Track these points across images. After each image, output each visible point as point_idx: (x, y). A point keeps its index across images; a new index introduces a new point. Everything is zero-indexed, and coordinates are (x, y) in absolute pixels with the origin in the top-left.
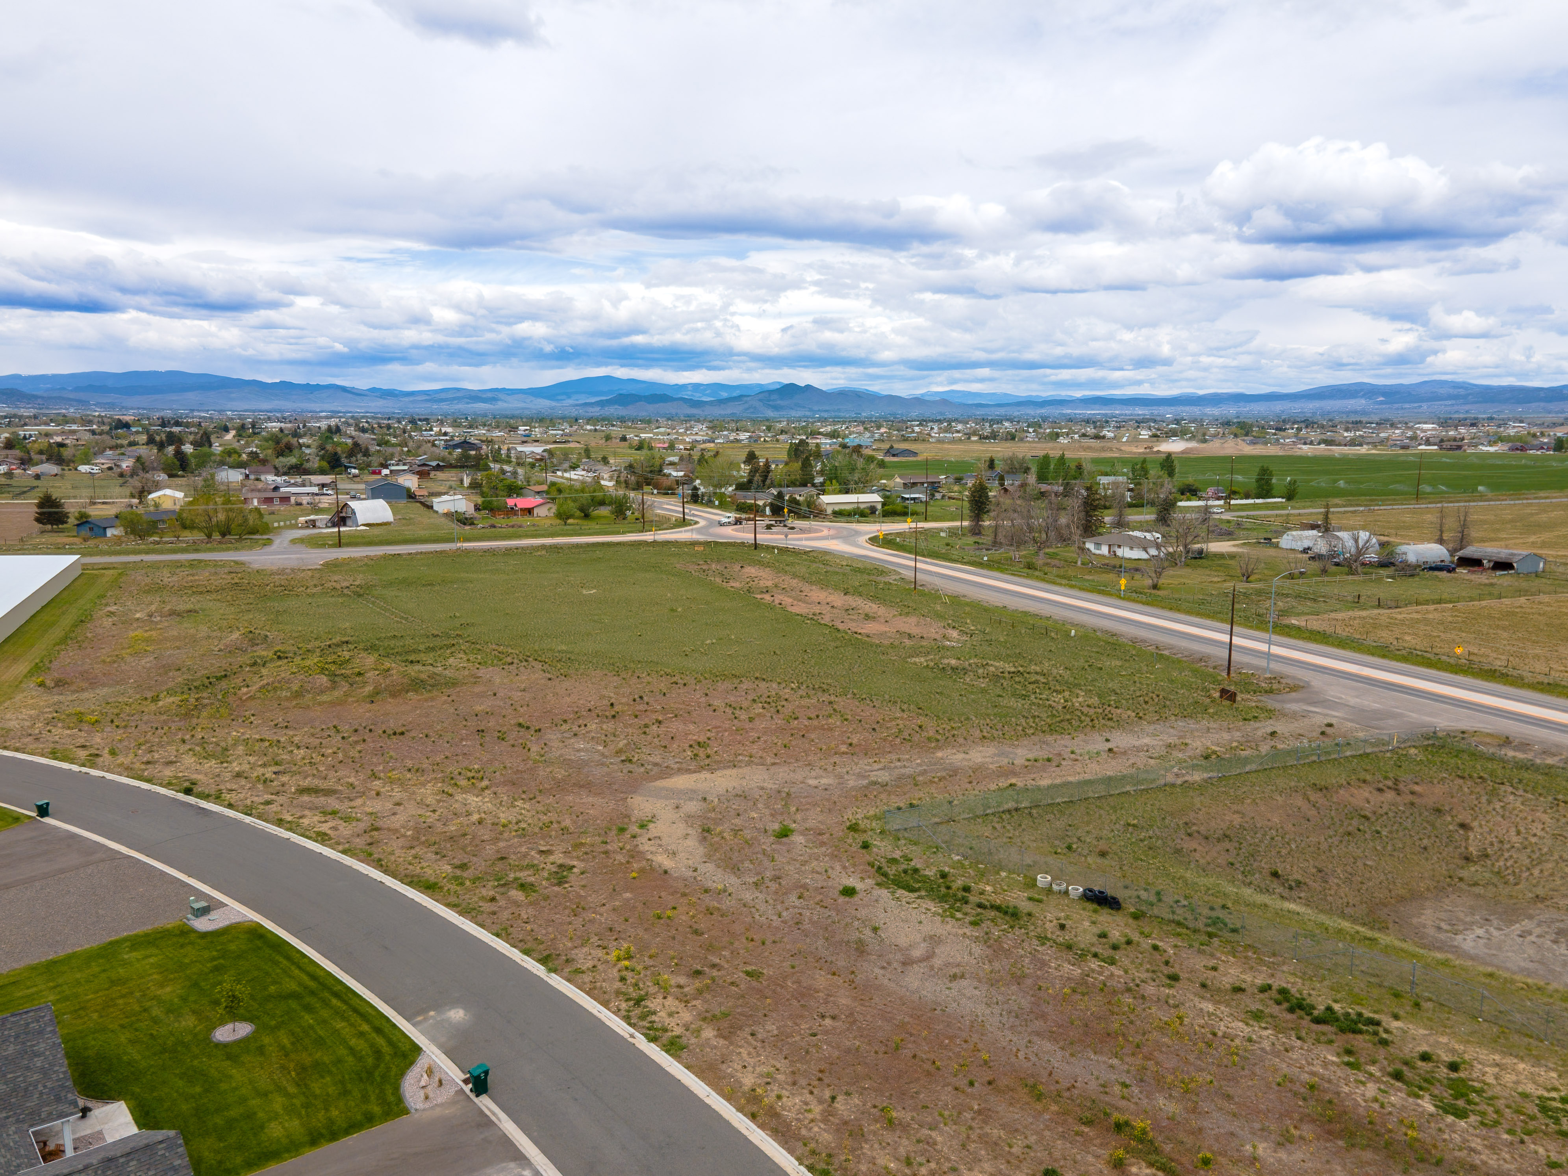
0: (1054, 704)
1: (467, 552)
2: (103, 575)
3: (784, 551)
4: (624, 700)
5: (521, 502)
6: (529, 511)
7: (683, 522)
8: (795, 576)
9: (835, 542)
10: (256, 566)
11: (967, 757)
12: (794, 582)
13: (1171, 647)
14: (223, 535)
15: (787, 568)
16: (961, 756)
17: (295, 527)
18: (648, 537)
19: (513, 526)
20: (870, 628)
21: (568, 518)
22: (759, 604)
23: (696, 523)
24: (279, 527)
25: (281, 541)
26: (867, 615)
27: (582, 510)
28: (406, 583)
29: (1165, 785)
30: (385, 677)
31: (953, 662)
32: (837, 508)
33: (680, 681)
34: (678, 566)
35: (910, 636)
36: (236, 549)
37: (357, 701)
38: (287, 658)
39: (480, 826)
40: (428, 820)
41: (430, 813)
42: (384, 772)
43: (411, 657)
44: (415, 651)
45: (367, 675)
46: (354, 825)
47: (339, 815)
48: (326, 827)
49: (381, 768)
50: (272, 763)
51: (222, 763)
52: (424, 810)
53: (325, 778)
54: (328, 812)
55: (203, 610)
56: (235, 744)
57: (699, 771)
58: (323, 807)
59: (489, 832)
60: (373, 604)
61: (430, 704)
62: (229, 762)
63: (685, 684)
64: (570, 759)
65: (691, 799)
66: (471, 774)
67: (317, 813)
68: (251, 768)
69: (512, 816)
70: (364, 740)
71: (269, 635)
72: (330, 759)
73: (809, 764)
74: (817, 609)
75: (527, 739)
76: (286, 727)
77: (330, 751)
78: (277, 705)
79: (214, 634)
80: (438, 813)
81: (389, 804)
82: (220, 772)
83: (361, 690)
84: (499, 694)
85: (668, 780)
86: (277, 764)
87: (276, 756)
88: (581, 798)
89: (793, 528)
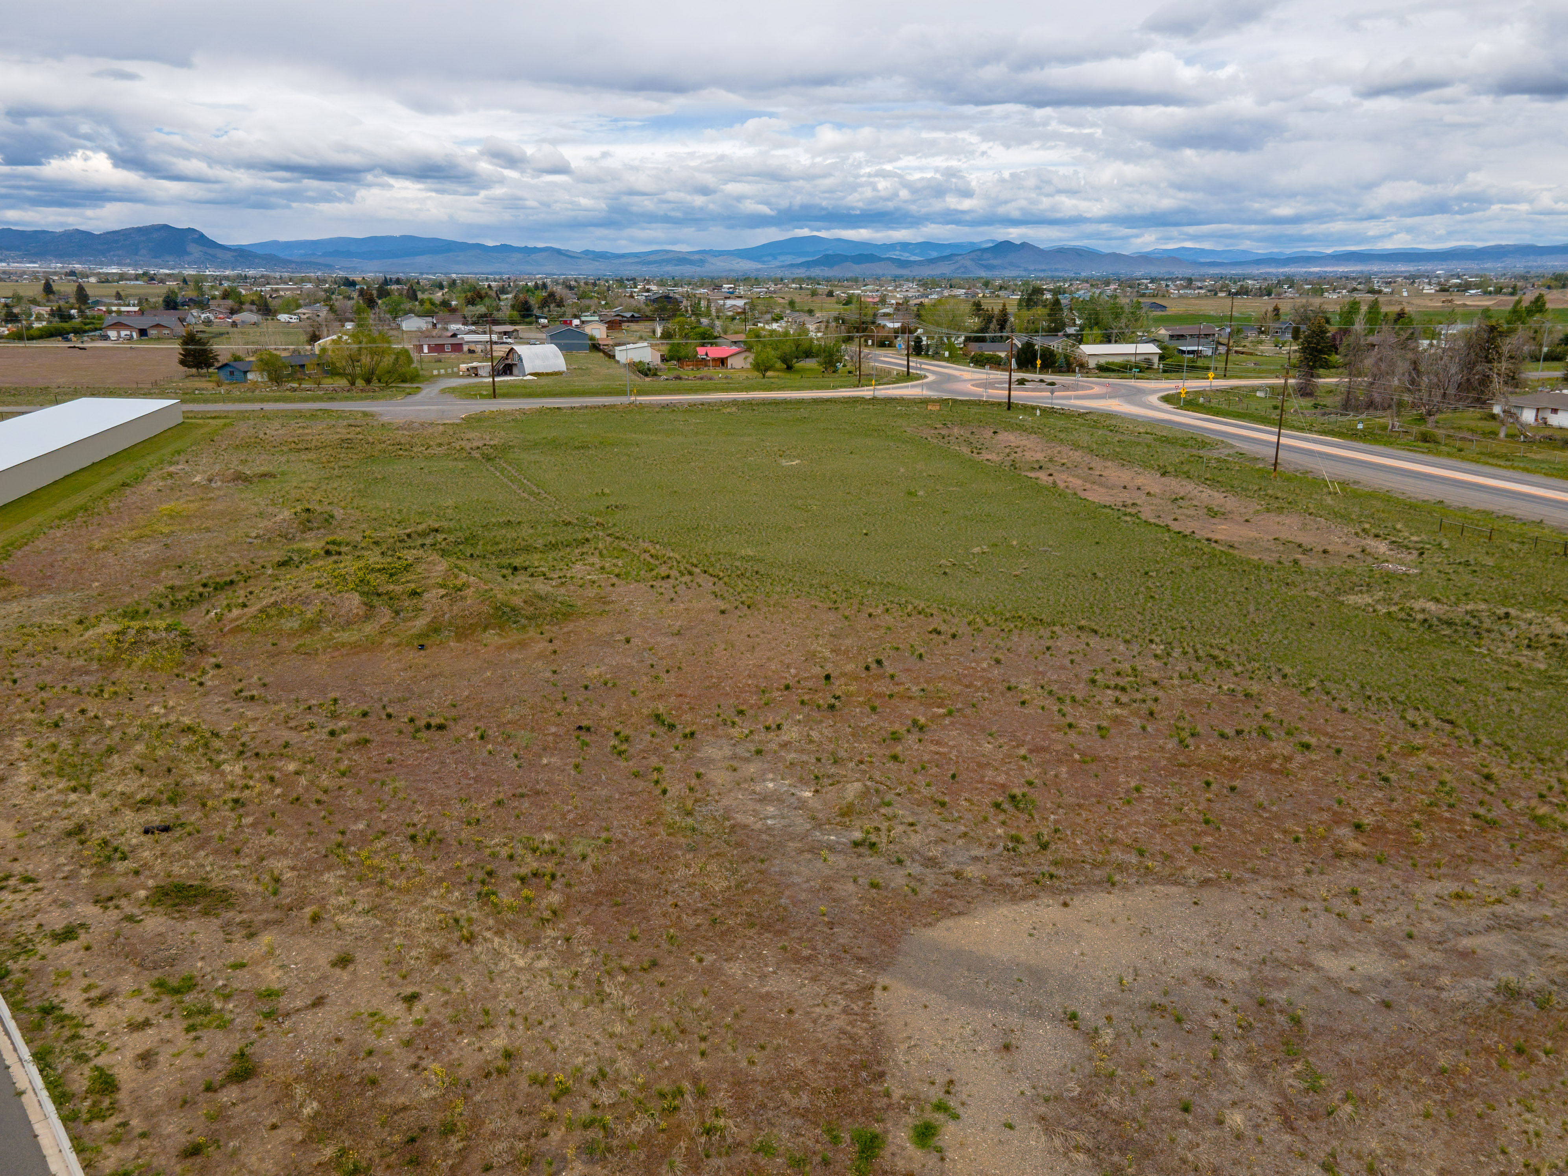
1: (642, 406)
2: (205, 425)
3: (1049, 412)
5: (714, 352)
6: (723, 362)
7: (907, 376)
8: (1076, 446)
9: (1115, 402)
10: (385, 419)
12: (1077, 455)
14: (368, 381)
15: (1062, 435)
17: (455, 375)
18: (866, 392)
19: (701, 379)
20: (1223, 531)
21: (766, 370)
22: (1038, 488)
24: (439, 375)
25: (429, 391)
26: (1210, 509)
27: (784, 360)
30: (453, 601)
31: (1431, 606)
32: (1103, 361)
35: (1304, 549)
36: (373, 398)
37: (397, 645)
38: (339, 553)
39: (498, 1088)
40: (383, 1042)
41: (398, 1008)
42: (363, 839)
43: (517, 561)
44: (528, 549)
45: (426, 596)
46: (201, 1047)
47: (188, 998)
48: (130, 1054)
49: (361, 826)
50: (165, 797)
51: (74, 790)
52: (392, 992)
53: (238, 852)
54: (174, 982)
55: (283, 474)
56: (137, 738)
57: (1034, 897)
58: (172, 962)
59: (514, 1121)
60: (502, 472)
61: (515, 656)
62: (88, 789)
63: (954, 636)
64: (745, 827)
65: (1036, 1012)
66: (532, 864)
67: (146, 986)
68: (115, 811)
69: (588, 1046)
70: (367, 741)
71: (338, 513)
72: (278, 791)
73: (1290, 892)
74: (1125, 497)
75: (666, 758)
76: (252, 698)
77: (292, 767)
78: (270, 647)
79: (270, 509)
80: (418, 1007)
81: (323, 958)
82: (49, 819)
83: (409, 624)
84: (635, 641)
85: (963, 921)
86: (172, 801)
87: (184, 776)
88: (763, 977)
89: (1053, 384)
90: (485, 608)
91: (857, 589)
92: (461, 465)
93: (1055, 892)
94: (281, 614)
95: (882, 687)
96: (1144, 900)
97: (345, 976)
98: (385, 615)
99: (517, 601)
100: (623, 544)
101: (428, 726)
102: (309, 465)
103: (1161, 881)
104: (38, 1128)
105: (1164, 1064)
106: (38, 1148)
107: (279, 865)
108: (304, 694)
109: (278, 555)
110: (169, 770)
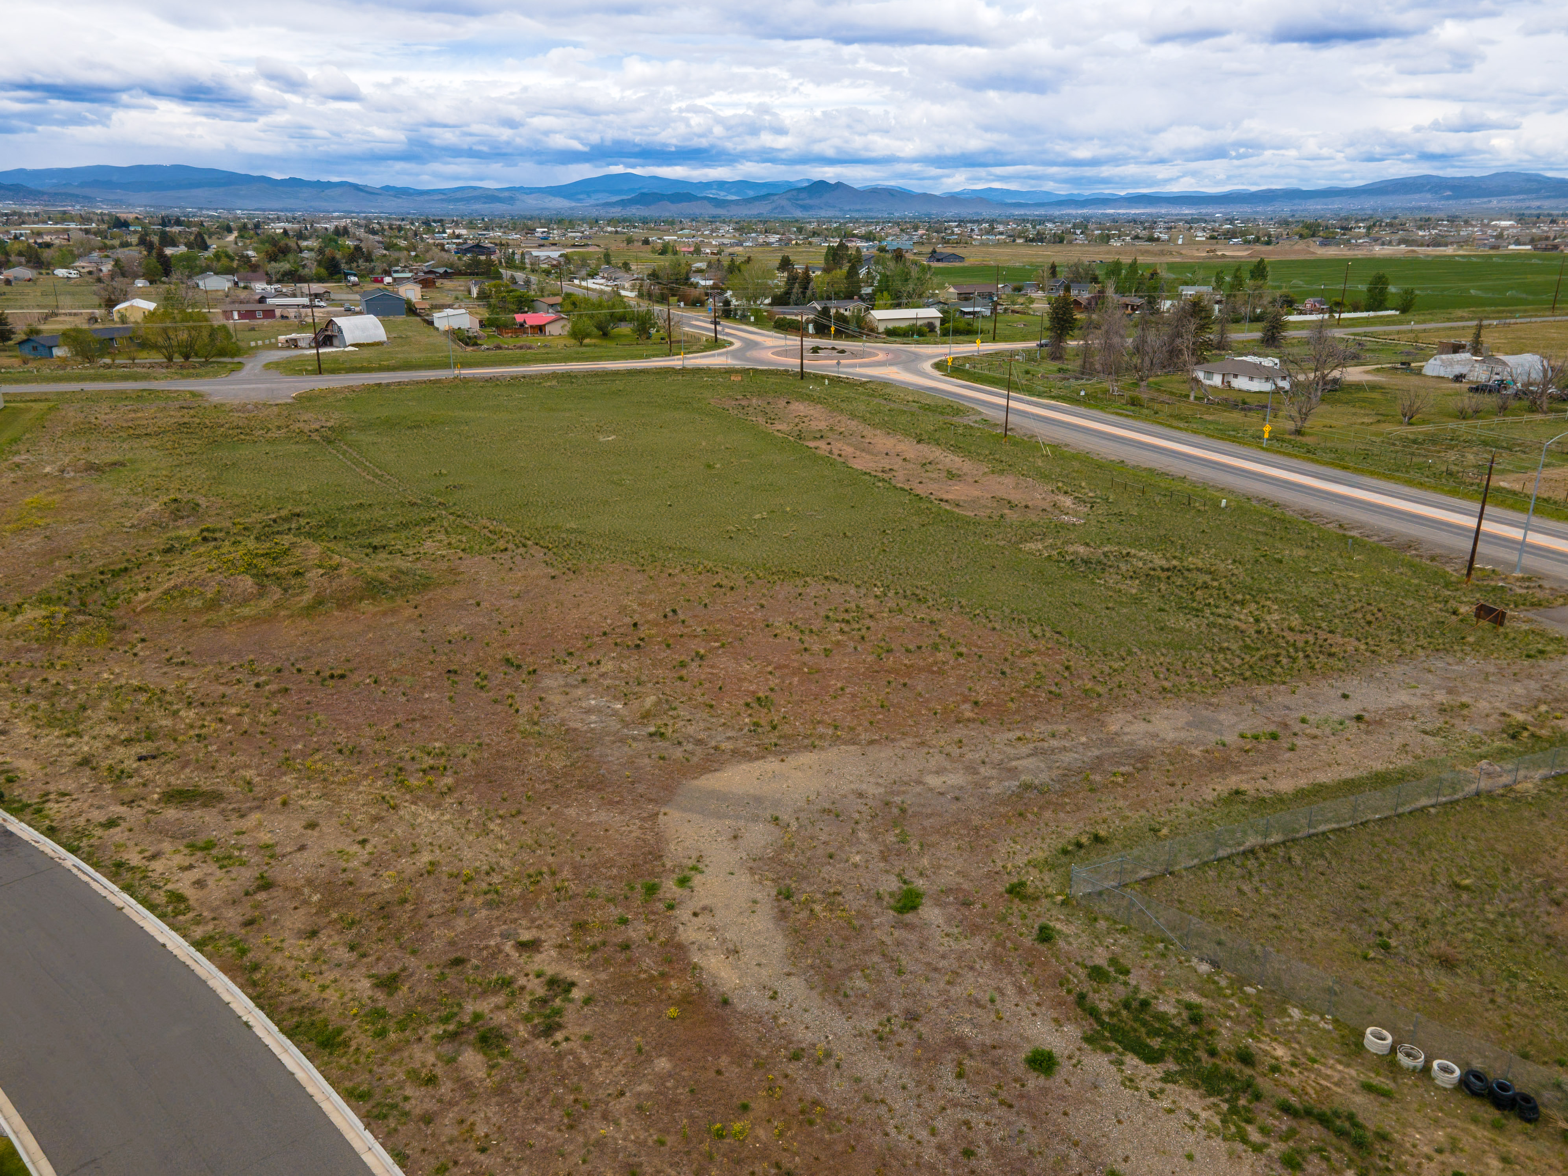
0: (1243, 626)
1: (465, 381)
2: (28, 410)
3: (836, 381)
4: (652, 616)
5: (530, 319)
6: (541, 329)
7: (715, 344)
8: (853, 416)
9: (894, 369)
10: (216, 399)
11: (1150, 728)
12: (853, 424)
13: (1360, 526)
14: (187, 357)
15: (843, 405)
16: (1140, 727)
17: (274, 347)
18: (676, 362)
19: (521, 348)
20: (957, 491)
21: (583, 338)
22: (814, 458)
23: (731, 344)
24: (257, 347)
25: (252, 367)
26: (949, 472)
27: (600, 327)
28: (388, 425)
29: (1478, 794)
30: (331, 579)
31: (1081, 549)
32: (890, 326)
33: (725, 582)
34: (712, 401)
35: (1012, 506)
36: (198, 376)
37: (291, 616)
38: (215, 539)
39: (430, 881)
40: (351, 865)
41: (356, 848)
42: (304, 754)
43: (376, 541)
44: (383, 529)
45: (308, 575)
46: (233, 875)
47: (214, 852)
48: (188, 883)
49: (300, 746)
50: (143, 735)
51: (68, 735)
52: (349, 840)
53: (213, 768)
54: (201, 844)
55: (133, 462)
56: (100, 697)
57: (763, 757)
58: (194, 834)
59: (442, 895)
60: (344, 454)
61: (390, 620)
62: (79, 735)
63: (732, 588)
64: (575, 730)
65: (755, 819)
66: (429, 761)
67: (181, 848)
68: (107, 748)
69: (482, 857)
70: (286, 690)
71: (203, 502)
72: (229, 727)
73: (923, 744)
74: (886, 463)
75: (516, 689)
76: (183, 663)
77: (234, 711)
78: (180, 623)
79: (134, 499)
80: (369, 847)
81: (297, 826)
82: (59, 756)
83: (298, 599)
84: (484, 605)
85: (718, 774)
86: (148, 738)
87: (152, 722)
88: (589, 814)
89: (843, 352)
90: (359, 583)
91: (661, 554)
92: (305, 449)
93: (776, 754)
94: (183, 595)
95: (676, 630)
96: (832, 755)
97: (316, 833)
98: (276, 593)
99: (384, 576)
100: (465, 522)
101: (332, 677)
102: (155, 453)
103: (845, 743)
104: (141, 923)
105: (823, 837)
106: (147, 934)
107: (249, 774)
108: (226, 658)
109: (159, 543)
110: (137, 719)
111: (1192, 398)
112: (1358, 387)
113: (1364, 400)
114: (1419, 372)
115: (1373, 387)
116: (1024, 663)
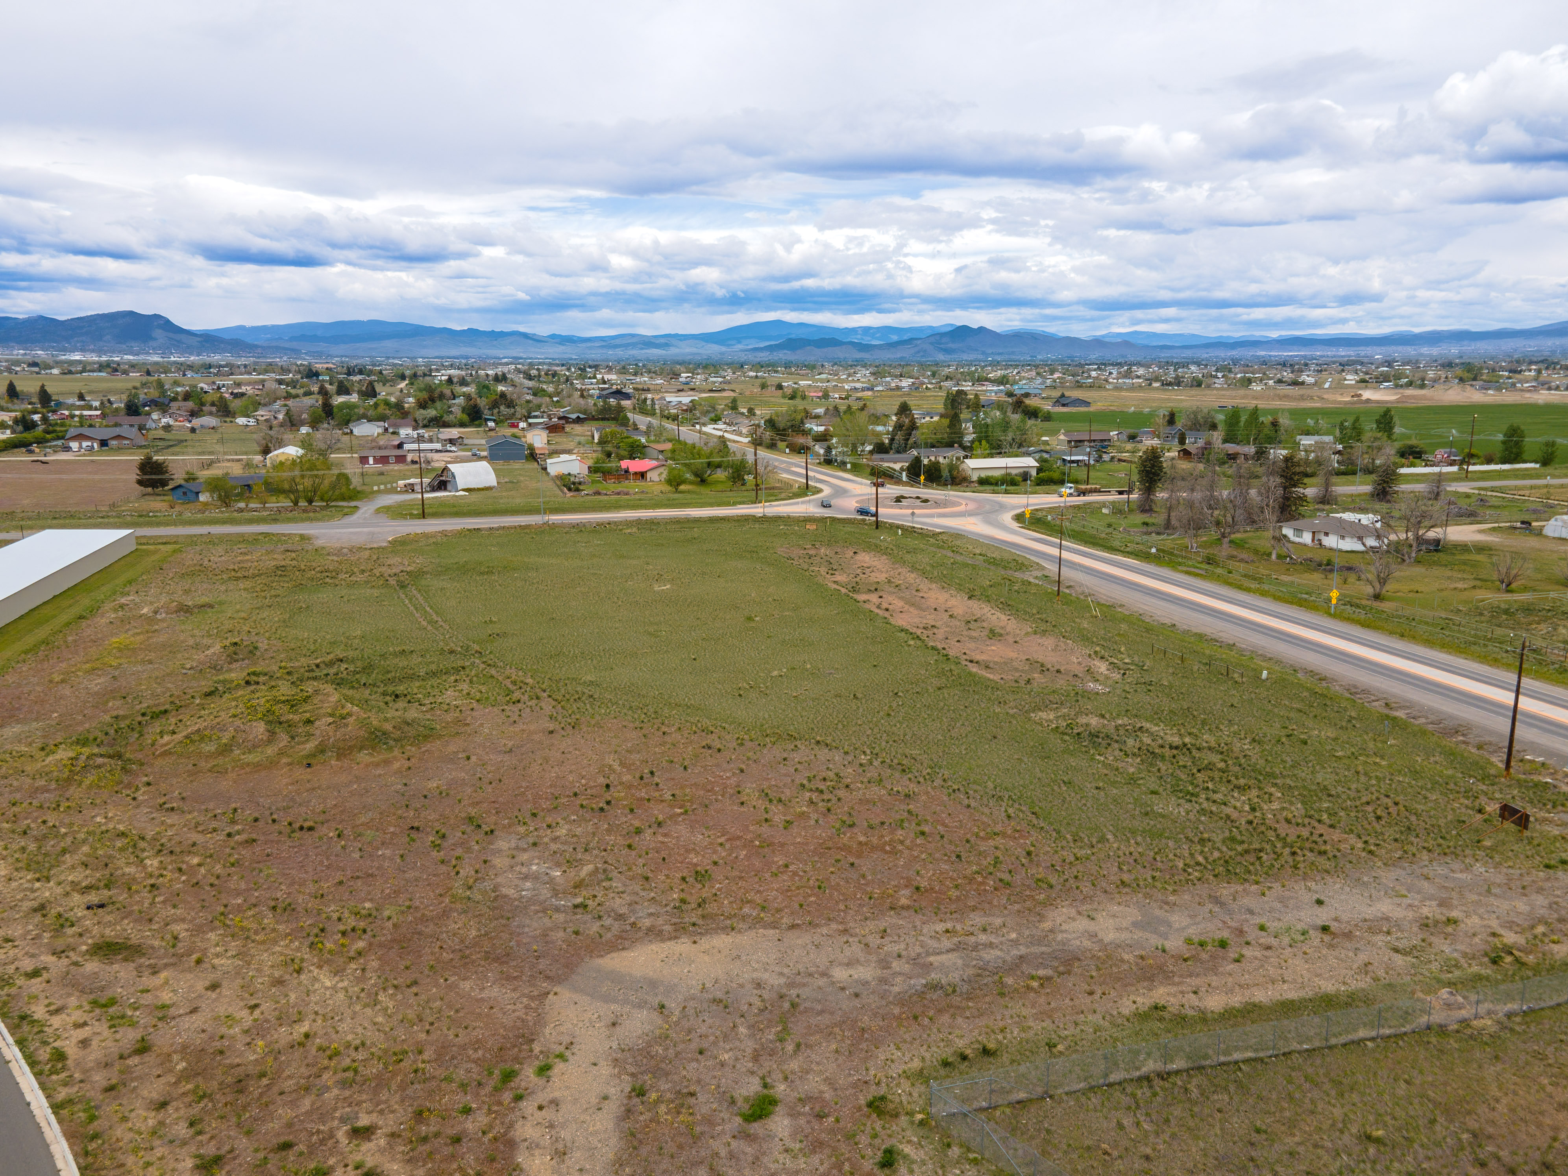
0: (1235, 815)
1: (553, 527)
2: (155, 552)
3: (909, 531)
5: (634, 465)
6: (642, 475)
7: (806, 490)
8: (913, 569)
9: (972, 520)
10: (319, 543)
11: (1092, 926)
12: (912, 577)
13: (1407, 705)
14: (310, 502)
15: (908, 557)
16: (1082, 924)
17: (393, 491)
18: (757, 510)
19: (618, 494)
20: (994, 652)
21: (679, 484)
22: (857, 612)
23: (820, 491)
24: (377, 492)
25: (366, 509)
26: (992, 631)
27: (696, 475)
28: (463, 570)
29: (1429, 1028)
30: (338, 728)
31: (1094, 721)
32: (983, 474)
33: (715, 743)
34: (779, 551)
35: (1043, 669)
36: (314, 519)
37: (289, 764)
38: (258, 683)
39: (298, 1053)
40: (231, 1031)
41: (245, 1013)
42: (239, 909)
43: (401, 689)
44: (412, 677)
45: (317, 723)
46: (118, 1036)
47: (112, 1010)
48: (74, 1040)
49: (239, 901)
50: (102, 884)
51: (38, 880)
52: (242, 1004)
53: (150, 920)
54: (103, 1001)
55: (221, 603)
56: (84, 841)
57: (676, 938)
58: (102, 989)
59: (303, 1070)
60: (410, 600)
61: (379, 771)
62: (48, 880)
63: (719, 750)
64: (506, 896)
65: (640, 1006)
66: (352, 922)
67: (85, 1003)
68: (67, 894)
69: (360, 1030)
70: (254, 841)
71: (263, 645)
72: (184, 878)
73: (846, 931)
74: (930, 619)
75: (469, 850)
76: (172, 809)
77: (196, 861)
78: (190, 766)
79: (205, 641)
80: (257, 1012)
81: (200, 986)
82: (21, 900)
83: (302, 747)
84: (474, 759)
85: (624, 954)
86: (107, 887)
87: (117, 869)
88: (482, 989)
89: (926, 501)
90: (362, 733)
91: (665, 710)
92: (377, 593)
93: (690, 934)
94: (202, 739)
95: (646, 793)
96: (745, 939)
97: (214, 995)
98: (283, 739)
99: (388, 727)
100: (493, 672)
101: (301, 828)
102: (244, 595)
103: (766, 926)
104: (18, 1081)
105: (703, 1029)
106: (18, 1091)
107: (176, 928)
108: (211, 805)
109: (206, 685)
110: (106, 865)
111: (1274, 557)
112: (1464, 548)
113: (1465, 563)
114: (1539, 533)
115: (1481, 548)
116: (983, 846)
